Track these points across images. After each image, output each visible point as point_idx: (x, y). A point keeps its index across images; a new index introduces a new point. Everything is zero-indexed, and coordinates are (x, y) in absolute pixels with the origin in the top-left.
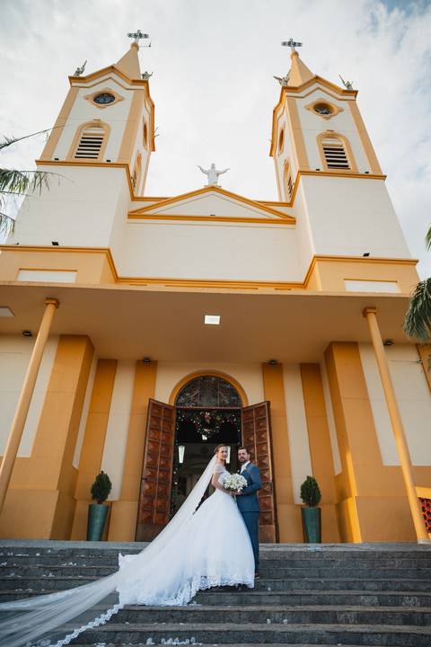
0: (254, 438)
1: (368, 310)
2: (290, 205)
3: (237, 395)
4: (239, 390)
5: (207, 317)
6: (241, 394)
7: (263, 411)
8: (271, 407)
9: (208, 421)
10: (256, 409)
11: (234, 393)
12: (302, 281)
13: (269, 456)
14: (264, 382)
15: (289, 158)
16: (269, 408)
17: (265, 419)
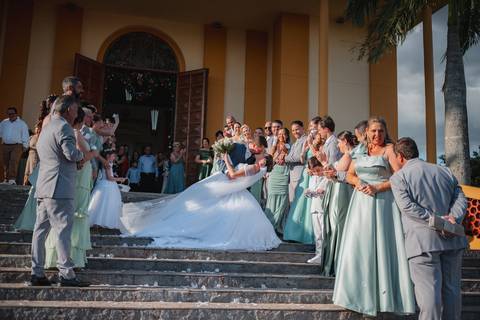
0: (188, 106)
3: (174, 57)
4: (176, 52)
6: (178, 56)
7: (200, 79)
8: (210, 75)
9: (140, 83)
10: (193, 75)
11: (171, 55)
13: (202, 123)
14: (205, 47)
16: (207, 76)
17: (201, 87)
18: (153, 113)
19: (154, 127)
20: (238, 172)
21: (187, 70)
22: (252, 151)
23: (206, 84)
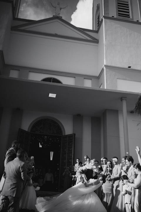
0: (66, 150)
1: (123, 99)
2: (97, 32)
5: (50, 94)
7: (72, 138)
9: (46, 141)
10: (68, 137)
11: (59, 128)
12: (98, 75)
13: (73, 158)
14: (74, 124)
15: (99, 4)
16: (75, 137)
17: (72, 141)
18: (51, 152)
19: (51, 159)
20: (90, 183)
21: (66, 134)
22: (96, 172)
23: (74, 141)
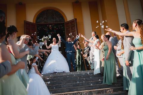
14: (73, 11)
16: (76, 21)
21: (68, 21)
23: (76, 25)
